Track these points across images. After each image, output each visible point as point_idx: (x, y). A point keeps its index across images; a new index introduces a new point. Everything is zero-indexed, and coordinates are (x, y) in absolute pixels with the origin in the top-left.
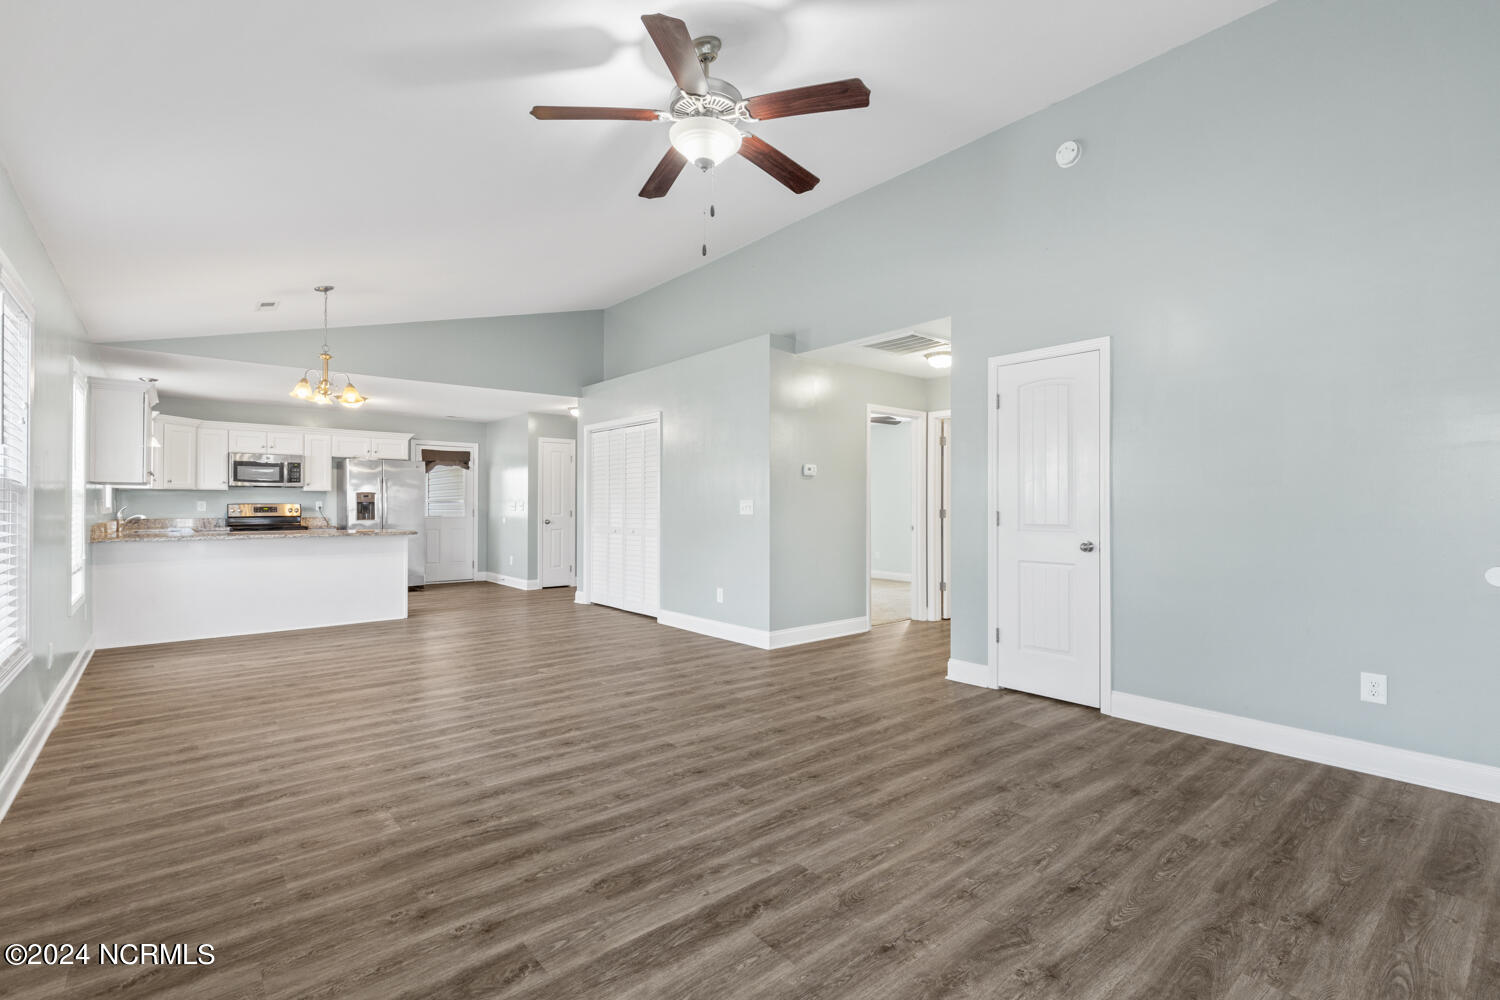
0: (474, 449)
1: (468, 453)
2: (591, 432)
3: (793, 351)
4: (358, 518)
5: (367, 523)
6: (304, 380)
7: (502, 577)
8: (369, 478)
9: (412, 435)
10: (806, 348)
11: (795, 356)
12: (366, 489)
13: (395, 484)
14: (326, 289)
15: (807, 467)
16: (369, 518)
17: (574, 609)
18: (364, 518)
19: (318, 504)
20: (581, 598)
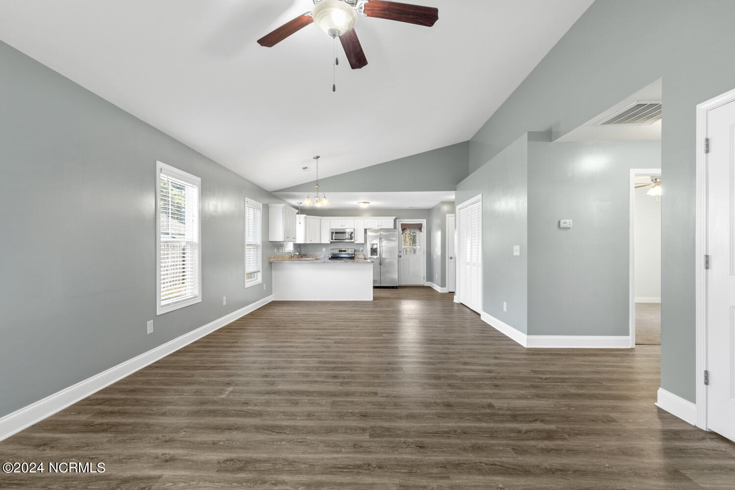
0: (424, 222)
1: (422, 224)
2: (460, 209)
3: (551, 140)
4: (371, 255)
5: (375, 257)
6: (308, 197)
7: (434, 285)
8: (375, 237)
9: (394, 217)
10: (558, 135)
11: (552, 143)
12: (375, 242)
13: (385, 240)
14: (318, 157)
15: (562, 221)
16: (375, 255)
17: (453, 304)
18: (373, 255)
19: (361, 249)
20: (456, 300)
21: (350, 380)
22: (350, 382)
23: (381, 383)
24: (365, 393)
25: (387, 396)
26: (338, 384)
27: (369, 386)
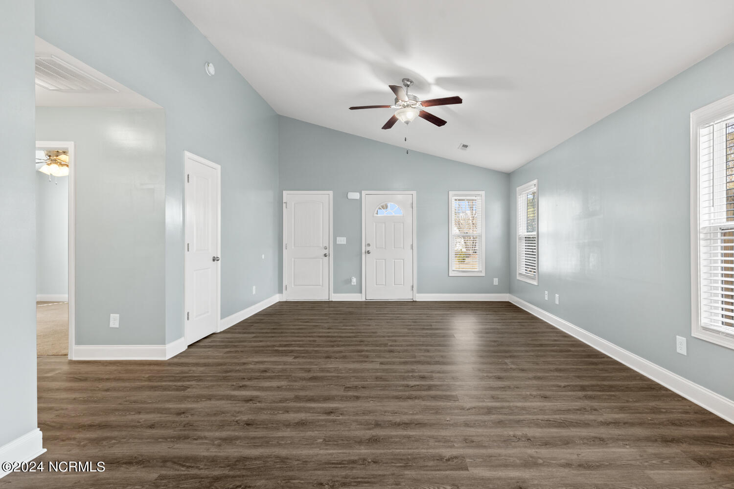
21: (406, 374)
22: (405, 372)
23: (375, 372)
24: (390, 364)
25: (372, 362)
26: (417, 371)
27: (387, 369)
